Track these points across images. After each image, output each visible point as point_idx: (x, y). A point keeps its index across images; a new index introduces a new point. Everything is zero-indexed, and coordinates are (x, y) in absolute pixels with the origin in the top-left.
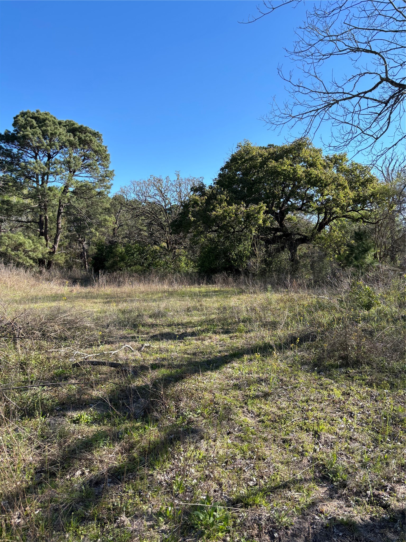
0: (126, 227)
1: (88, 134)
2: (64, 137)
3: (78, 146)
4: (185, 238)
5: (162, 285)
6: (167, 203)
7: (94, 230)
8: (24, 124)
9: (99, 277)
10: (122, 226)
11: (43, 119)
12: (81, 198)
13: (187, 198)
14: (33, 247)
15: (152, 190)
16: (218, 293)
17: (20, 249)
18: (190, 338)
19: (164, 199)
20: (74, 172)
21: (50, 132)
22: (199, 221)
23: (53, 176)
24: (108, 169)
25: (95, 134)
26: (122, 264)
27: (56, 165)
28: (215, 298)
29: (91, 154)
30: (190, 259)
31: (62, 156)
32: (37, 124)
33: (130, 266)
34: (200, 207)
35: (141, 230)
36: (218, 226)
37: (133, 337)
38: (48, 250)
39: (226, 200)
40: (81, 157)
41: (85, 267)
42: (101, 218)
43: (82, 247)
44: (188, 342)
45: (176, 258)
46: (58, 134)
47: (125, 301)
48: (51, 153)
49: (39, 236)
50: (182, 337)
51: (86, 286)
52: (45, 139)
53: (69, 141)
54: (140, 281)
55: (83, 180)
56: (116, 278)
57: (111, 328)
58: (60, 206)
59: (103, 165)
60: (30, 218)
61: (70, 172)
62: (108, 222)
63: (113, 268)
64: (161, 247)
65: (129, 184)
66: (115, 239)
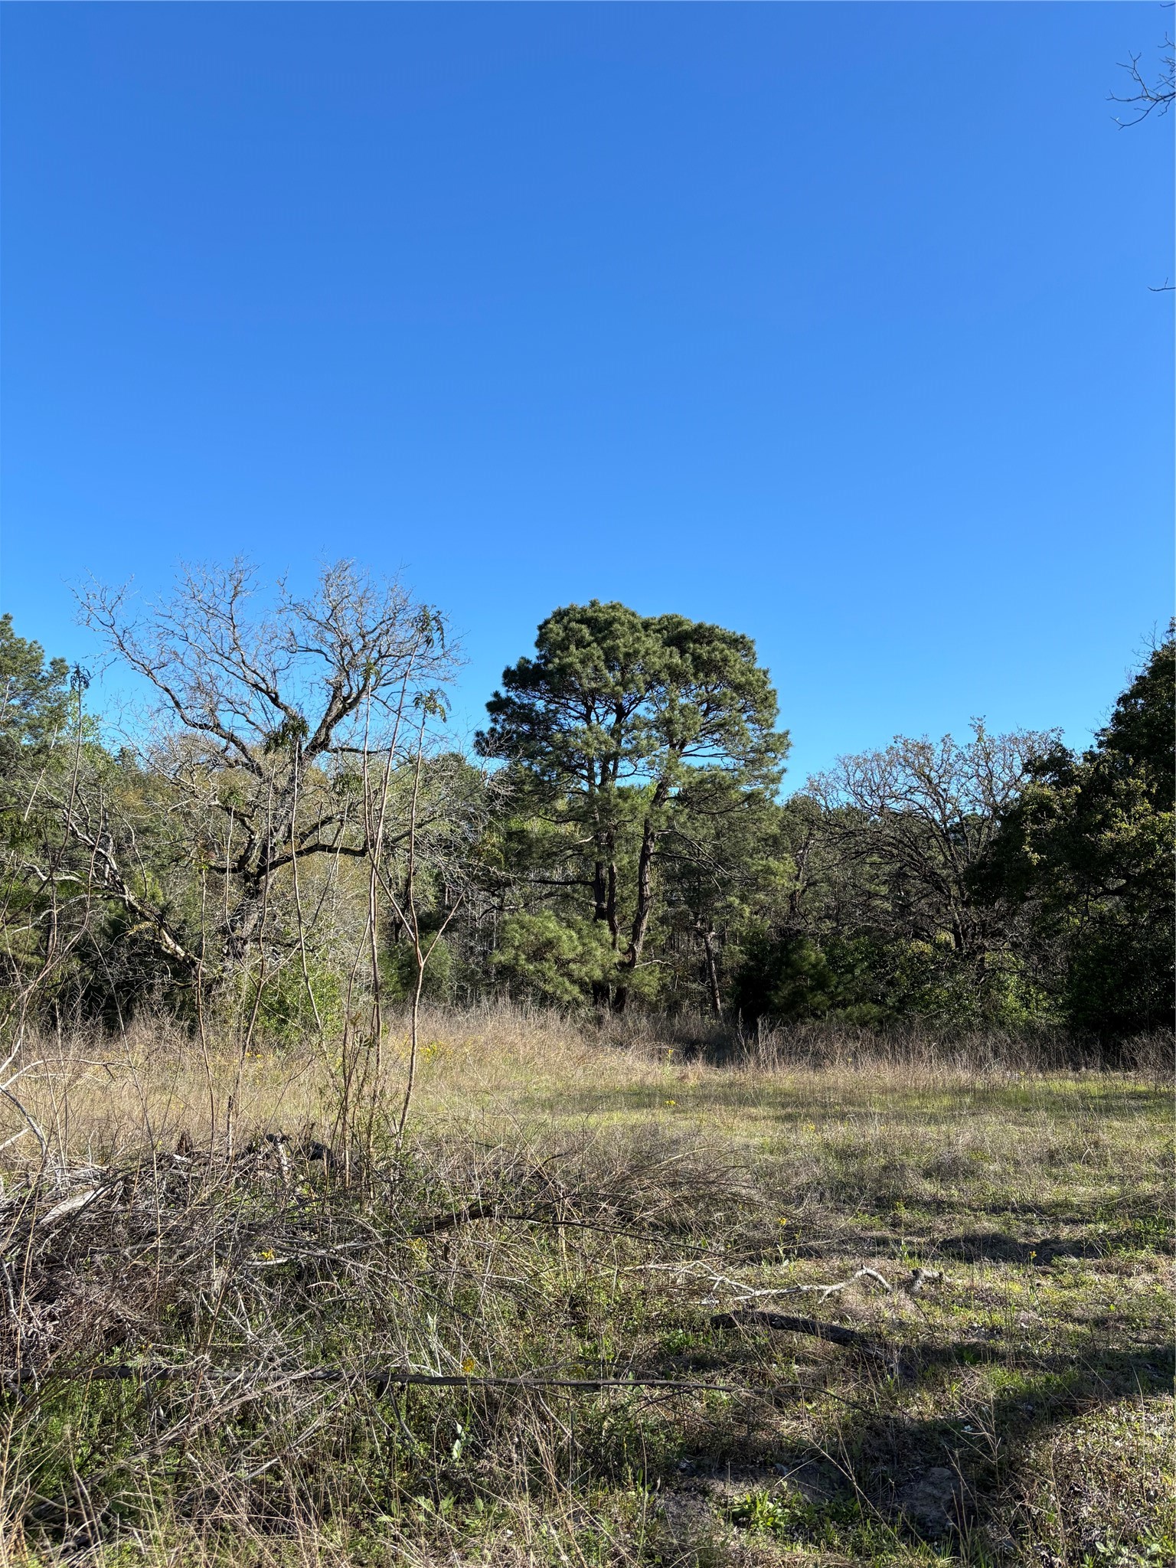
0: (824, 887)
1: (716, 643)
2: (656, 660)
3: (692, 678)
4: (1014, 914)
5: (952, 1069)
6: (948, 812)
7: (737, 901)
8: (563, 640)
9: (757, 1038)
10: (814, 884)
11: (606, 620)
12: (699, 812)
13: (1014, 794)
14: (580, 949)
15: (901, 779)
16: (1150, 1103)
17: (548, 956)
18: (1074, 1260)
19: (938, 802)
20: (683, 746)
21: (623, 650)
22: (1059, 863)
23: (631, 760)
24: (772, 730)
25: (738, 643)
26: (820, 997)
27: (636, 733)
28: (1142, 1122)
29: (725, 694)
30: (1036, 983)
31: (651, 707)
32: (591, 634)
33: (844, 1005)
34: (1059, 818)
35: (871, 895)
36: (1127, 877)
37: (882, 1242)
38: (617, 956)
39: (1146, 794)
40: (701, 704)
41: (715, 1005)
42: (757, 864)
43: (703, 946)
44: (1068, 1278)
45: (988, 980)
46: (642, 653)
47: (842, 1117)
48: (625, 704)
49: (595, 920)
50: (1047, 1254)
51: (720, 1063)
52: (611, 669)
53: (668, 667)
54: (879, 1052)
55: (706, 764)
56: (806, 1041)
57: (811, 1205)
58: (648, 836)
59: (757, 721)
60: (572, 871)
61: (673, 746)
62: (775, 875)
63: (791, 1012)
64: (938, 947)
65: (833, 765)
66: (797, 924)
